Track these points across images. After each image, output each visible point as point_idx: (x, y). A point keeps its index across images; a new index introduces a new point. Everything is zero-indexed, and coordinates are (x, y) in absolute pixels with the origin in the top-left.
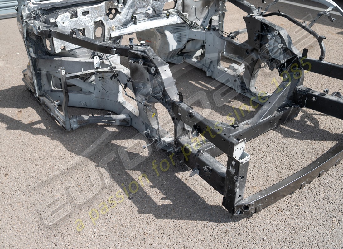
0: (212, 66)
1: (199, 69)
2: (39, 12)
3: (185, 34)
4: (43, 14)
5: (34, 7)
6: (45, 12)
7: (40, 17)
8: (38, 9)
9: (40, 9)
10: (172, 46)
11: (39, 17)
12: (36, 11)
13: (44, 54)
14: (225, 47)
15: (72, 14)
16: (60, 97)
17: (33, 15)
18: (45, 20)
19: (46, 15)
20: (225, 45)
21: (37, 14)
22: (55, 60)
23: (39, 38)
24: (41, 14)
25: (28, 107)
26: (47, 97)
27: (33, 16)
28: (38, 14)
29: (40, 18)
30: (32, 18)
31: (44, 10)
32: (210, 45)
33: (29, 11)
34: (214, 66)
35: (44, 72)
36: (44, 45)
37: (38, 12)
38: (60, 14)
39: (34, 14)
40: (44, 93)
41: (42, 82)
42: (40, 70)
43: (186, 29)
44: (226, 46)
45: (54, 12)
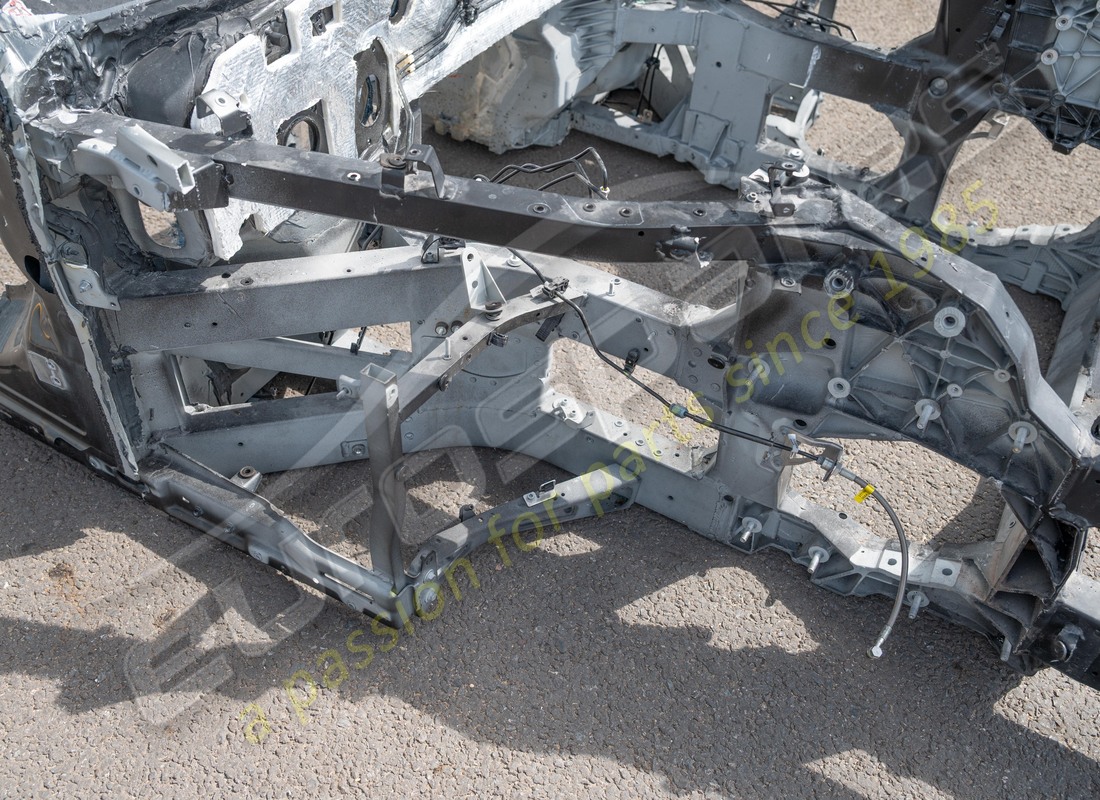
0: (729, 144)
1: (655, 156)
2: (87, 54)
3: (609, 27)
4: (110, 63)
5: (45, 27)
6: (118, 46)
7: (98, 80)
8: (76, 38)
9: (86, 35)
10: (566, 84)
11: (92, 85)
12: (68, 51)
13: (132, 268)
14: (810, 70)
15: (267, 34)
16: (241, 444)
17: (53, 77)
18: (131, 92)
19: (126, 63)
20: (813, 62)
21: (76, 69)
22: (213, 293)
23: (100, 194)
24: (98, 63)
25: (87, 531)
26: (188, 465)
27: (58, 83)
28: (79, 68)
29: (103, 90)
30: (48, 93)
31: (114, 36)
32: (719, 64)
33: (27, 59)
34: (742, 144)
35: (146, 358)
36: (125, 227)
37: (77, 55)
38: (220, 51)
39: (58, 69)
40: (155, 446)
41: (138, 403)
42: (125, 352)
43: (616, 8)
44: (815, 67)
45: (172, 42)
